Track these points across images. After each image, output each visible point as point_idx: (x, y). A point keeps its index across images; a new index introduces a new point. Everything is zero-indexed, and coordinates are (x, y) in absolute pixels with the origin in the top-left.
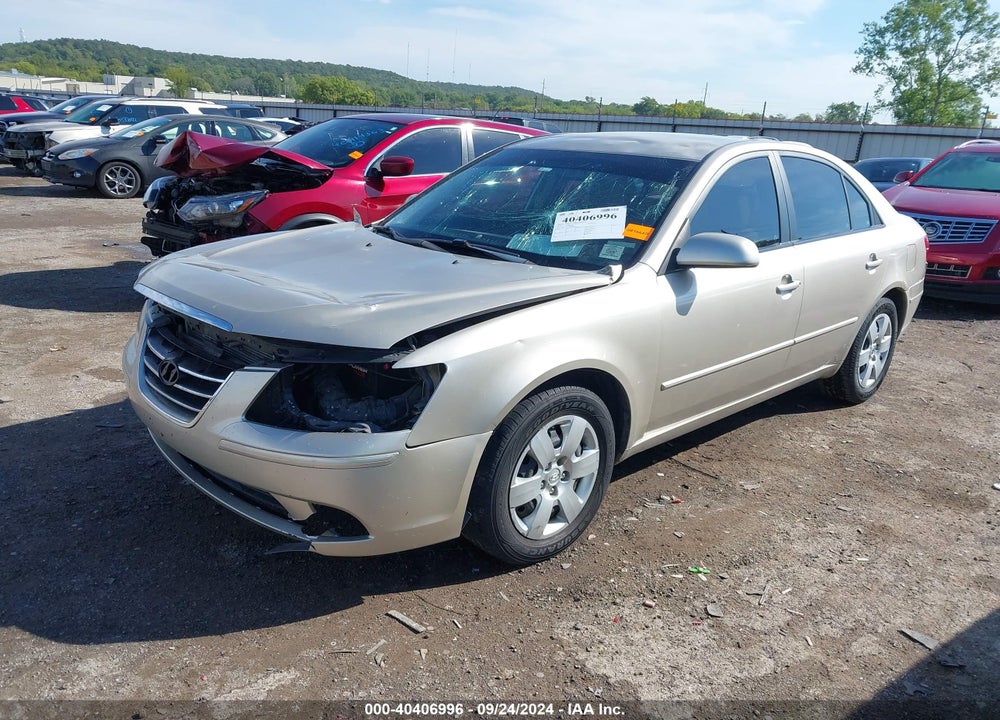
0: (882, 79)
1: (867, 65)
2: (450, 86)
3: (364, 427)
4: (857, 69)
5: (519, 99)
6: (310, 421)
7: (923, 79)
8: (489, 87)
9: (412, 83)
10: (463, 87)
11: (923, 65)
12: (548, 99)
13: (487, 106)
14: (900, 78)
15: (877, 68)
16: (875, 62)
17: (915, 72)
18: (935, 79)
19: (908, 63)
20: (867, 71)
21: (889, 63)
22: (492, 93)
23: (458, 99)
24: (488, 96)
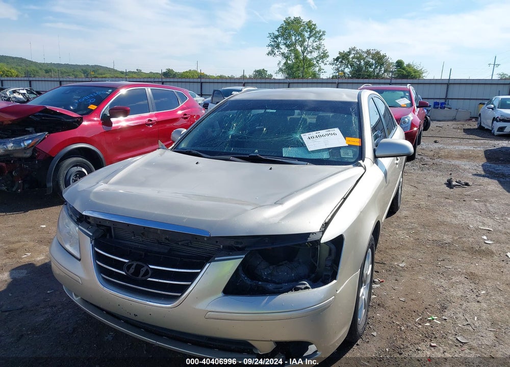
0: (280, 58)
1: (273, 52)
2: (59, 65)
3: (305, 284)
4: (269, 54)
5: (100, 71)
6: (268, 286)
7: (297, 57)
8: (82, 65)
9: (35, 64)
10: (67, 65)
11: (295, 51)
12: (116, 71)
13: (83, 76)
14: (287, 58)
15: (277, 53)
16: (276, 51)
17: (293, 55)
18: (301, 57)
19: (290, 51)
20: (273, 54)
21: (282, 51)
22: (84, 68)
23: (65, 72)
24: (82, 70)
